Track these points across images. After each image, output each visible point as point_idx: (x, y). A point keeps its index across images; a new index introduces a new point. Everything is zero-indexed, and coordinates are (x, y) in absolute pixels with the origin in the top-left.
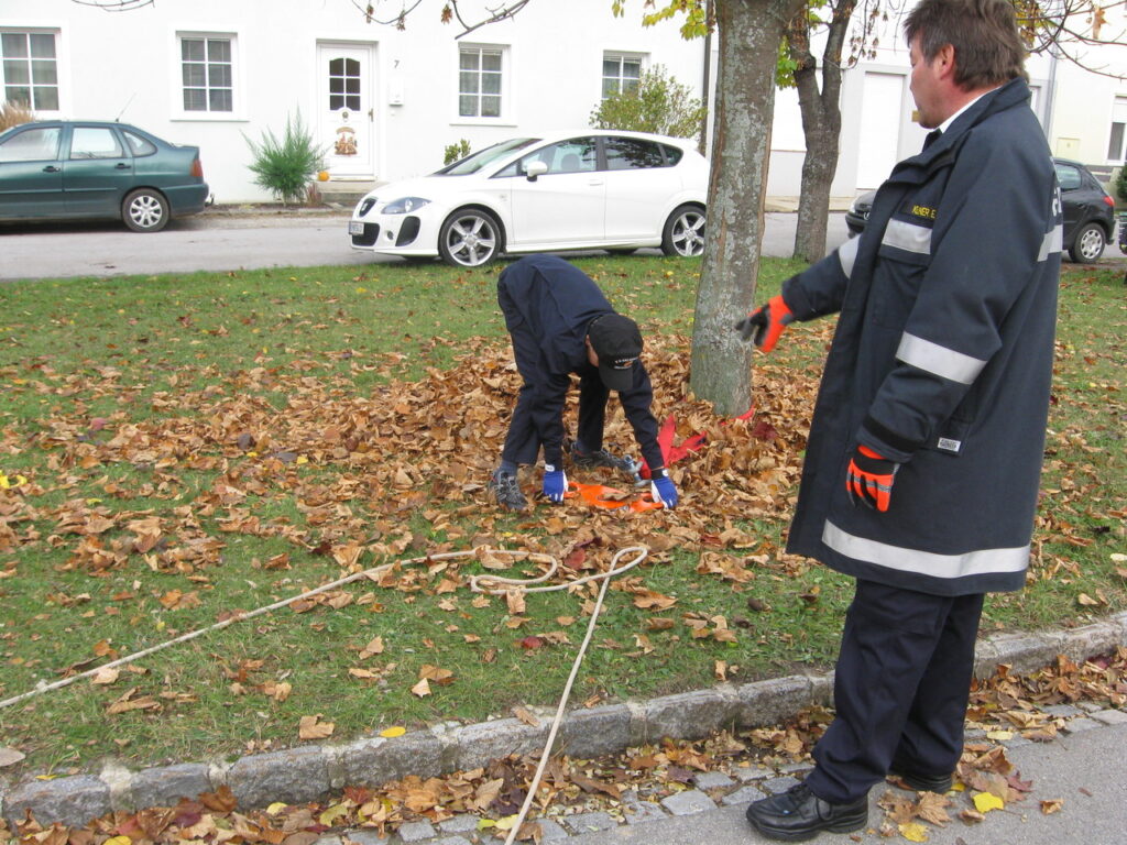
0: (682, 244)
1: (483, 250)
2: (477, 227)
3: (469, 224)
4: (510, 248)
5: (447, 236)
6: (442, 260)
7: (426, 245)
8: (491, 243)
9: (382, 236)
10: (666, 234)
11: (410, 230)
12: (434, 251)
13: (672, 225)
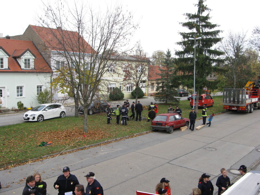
0: (62, 116)
1: (42, 120)
2: (41, 117)
3: (40, 117)
4: (44, 119)
5: (38, 118)
6: (37, 121)
7: (36, 120)
8: (42, 119)
9: (30, 119)
10: (60, 115)
11: (34, 118)
12: (37, 120)
13: (61, 114)
